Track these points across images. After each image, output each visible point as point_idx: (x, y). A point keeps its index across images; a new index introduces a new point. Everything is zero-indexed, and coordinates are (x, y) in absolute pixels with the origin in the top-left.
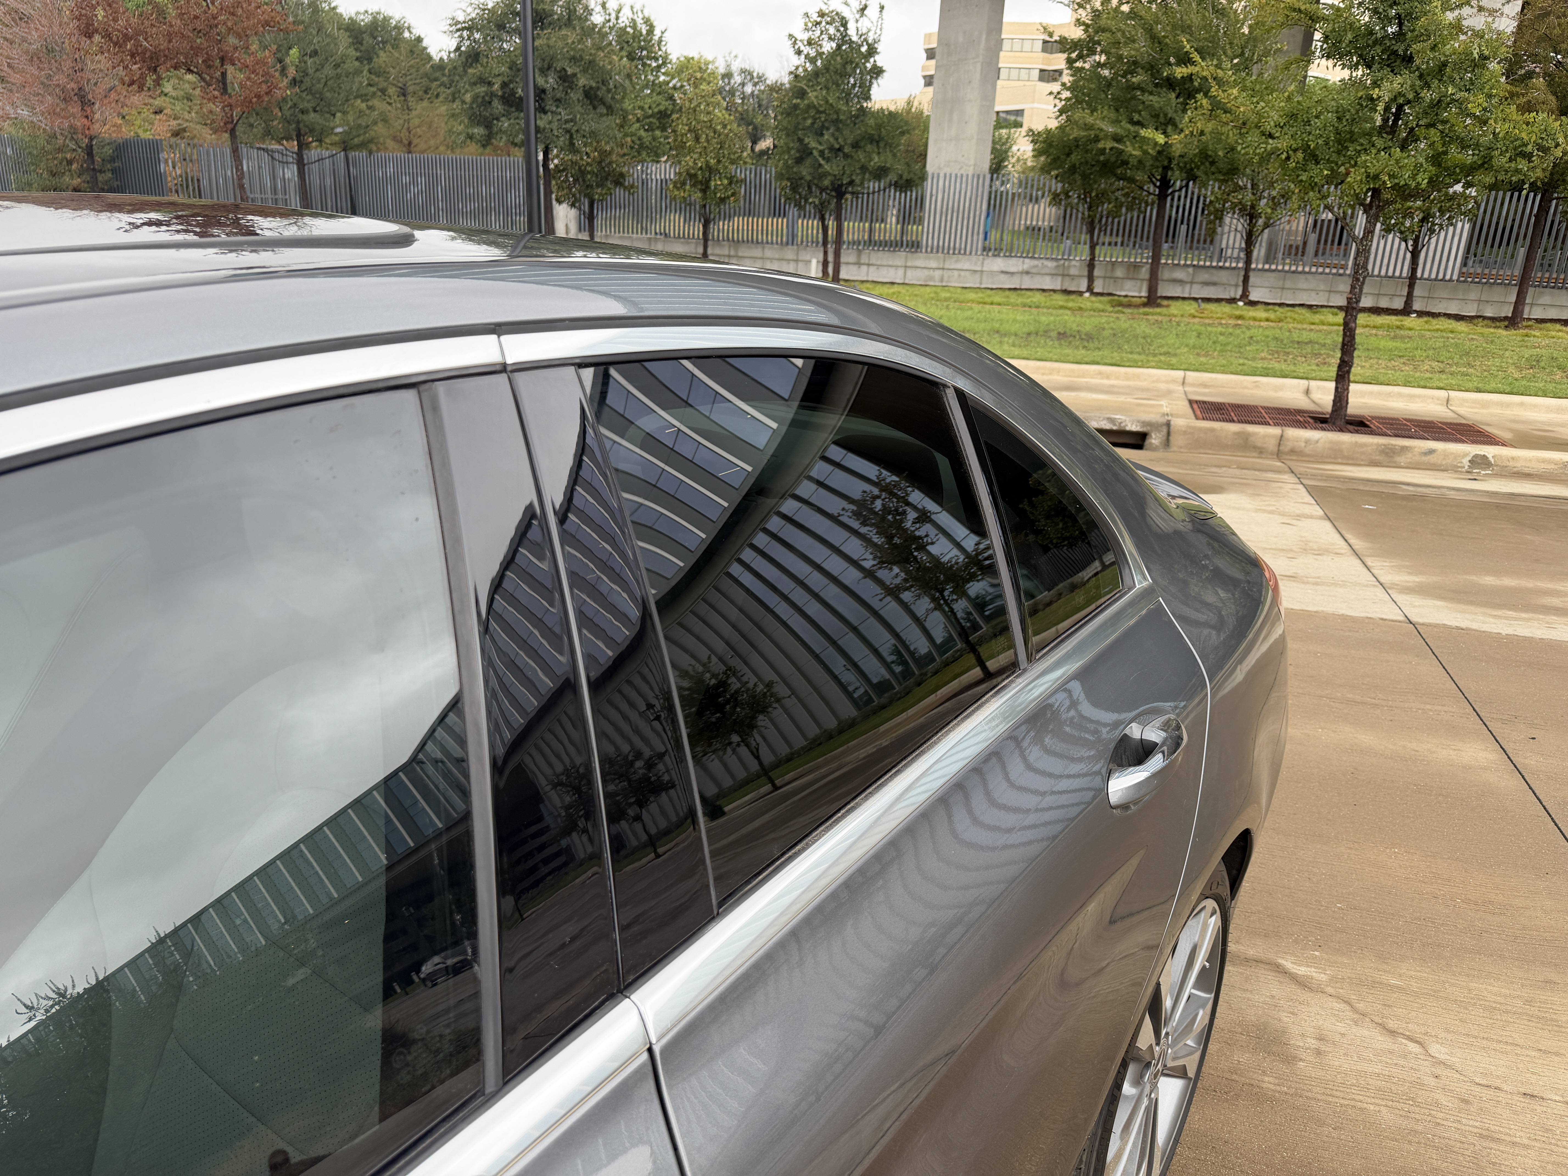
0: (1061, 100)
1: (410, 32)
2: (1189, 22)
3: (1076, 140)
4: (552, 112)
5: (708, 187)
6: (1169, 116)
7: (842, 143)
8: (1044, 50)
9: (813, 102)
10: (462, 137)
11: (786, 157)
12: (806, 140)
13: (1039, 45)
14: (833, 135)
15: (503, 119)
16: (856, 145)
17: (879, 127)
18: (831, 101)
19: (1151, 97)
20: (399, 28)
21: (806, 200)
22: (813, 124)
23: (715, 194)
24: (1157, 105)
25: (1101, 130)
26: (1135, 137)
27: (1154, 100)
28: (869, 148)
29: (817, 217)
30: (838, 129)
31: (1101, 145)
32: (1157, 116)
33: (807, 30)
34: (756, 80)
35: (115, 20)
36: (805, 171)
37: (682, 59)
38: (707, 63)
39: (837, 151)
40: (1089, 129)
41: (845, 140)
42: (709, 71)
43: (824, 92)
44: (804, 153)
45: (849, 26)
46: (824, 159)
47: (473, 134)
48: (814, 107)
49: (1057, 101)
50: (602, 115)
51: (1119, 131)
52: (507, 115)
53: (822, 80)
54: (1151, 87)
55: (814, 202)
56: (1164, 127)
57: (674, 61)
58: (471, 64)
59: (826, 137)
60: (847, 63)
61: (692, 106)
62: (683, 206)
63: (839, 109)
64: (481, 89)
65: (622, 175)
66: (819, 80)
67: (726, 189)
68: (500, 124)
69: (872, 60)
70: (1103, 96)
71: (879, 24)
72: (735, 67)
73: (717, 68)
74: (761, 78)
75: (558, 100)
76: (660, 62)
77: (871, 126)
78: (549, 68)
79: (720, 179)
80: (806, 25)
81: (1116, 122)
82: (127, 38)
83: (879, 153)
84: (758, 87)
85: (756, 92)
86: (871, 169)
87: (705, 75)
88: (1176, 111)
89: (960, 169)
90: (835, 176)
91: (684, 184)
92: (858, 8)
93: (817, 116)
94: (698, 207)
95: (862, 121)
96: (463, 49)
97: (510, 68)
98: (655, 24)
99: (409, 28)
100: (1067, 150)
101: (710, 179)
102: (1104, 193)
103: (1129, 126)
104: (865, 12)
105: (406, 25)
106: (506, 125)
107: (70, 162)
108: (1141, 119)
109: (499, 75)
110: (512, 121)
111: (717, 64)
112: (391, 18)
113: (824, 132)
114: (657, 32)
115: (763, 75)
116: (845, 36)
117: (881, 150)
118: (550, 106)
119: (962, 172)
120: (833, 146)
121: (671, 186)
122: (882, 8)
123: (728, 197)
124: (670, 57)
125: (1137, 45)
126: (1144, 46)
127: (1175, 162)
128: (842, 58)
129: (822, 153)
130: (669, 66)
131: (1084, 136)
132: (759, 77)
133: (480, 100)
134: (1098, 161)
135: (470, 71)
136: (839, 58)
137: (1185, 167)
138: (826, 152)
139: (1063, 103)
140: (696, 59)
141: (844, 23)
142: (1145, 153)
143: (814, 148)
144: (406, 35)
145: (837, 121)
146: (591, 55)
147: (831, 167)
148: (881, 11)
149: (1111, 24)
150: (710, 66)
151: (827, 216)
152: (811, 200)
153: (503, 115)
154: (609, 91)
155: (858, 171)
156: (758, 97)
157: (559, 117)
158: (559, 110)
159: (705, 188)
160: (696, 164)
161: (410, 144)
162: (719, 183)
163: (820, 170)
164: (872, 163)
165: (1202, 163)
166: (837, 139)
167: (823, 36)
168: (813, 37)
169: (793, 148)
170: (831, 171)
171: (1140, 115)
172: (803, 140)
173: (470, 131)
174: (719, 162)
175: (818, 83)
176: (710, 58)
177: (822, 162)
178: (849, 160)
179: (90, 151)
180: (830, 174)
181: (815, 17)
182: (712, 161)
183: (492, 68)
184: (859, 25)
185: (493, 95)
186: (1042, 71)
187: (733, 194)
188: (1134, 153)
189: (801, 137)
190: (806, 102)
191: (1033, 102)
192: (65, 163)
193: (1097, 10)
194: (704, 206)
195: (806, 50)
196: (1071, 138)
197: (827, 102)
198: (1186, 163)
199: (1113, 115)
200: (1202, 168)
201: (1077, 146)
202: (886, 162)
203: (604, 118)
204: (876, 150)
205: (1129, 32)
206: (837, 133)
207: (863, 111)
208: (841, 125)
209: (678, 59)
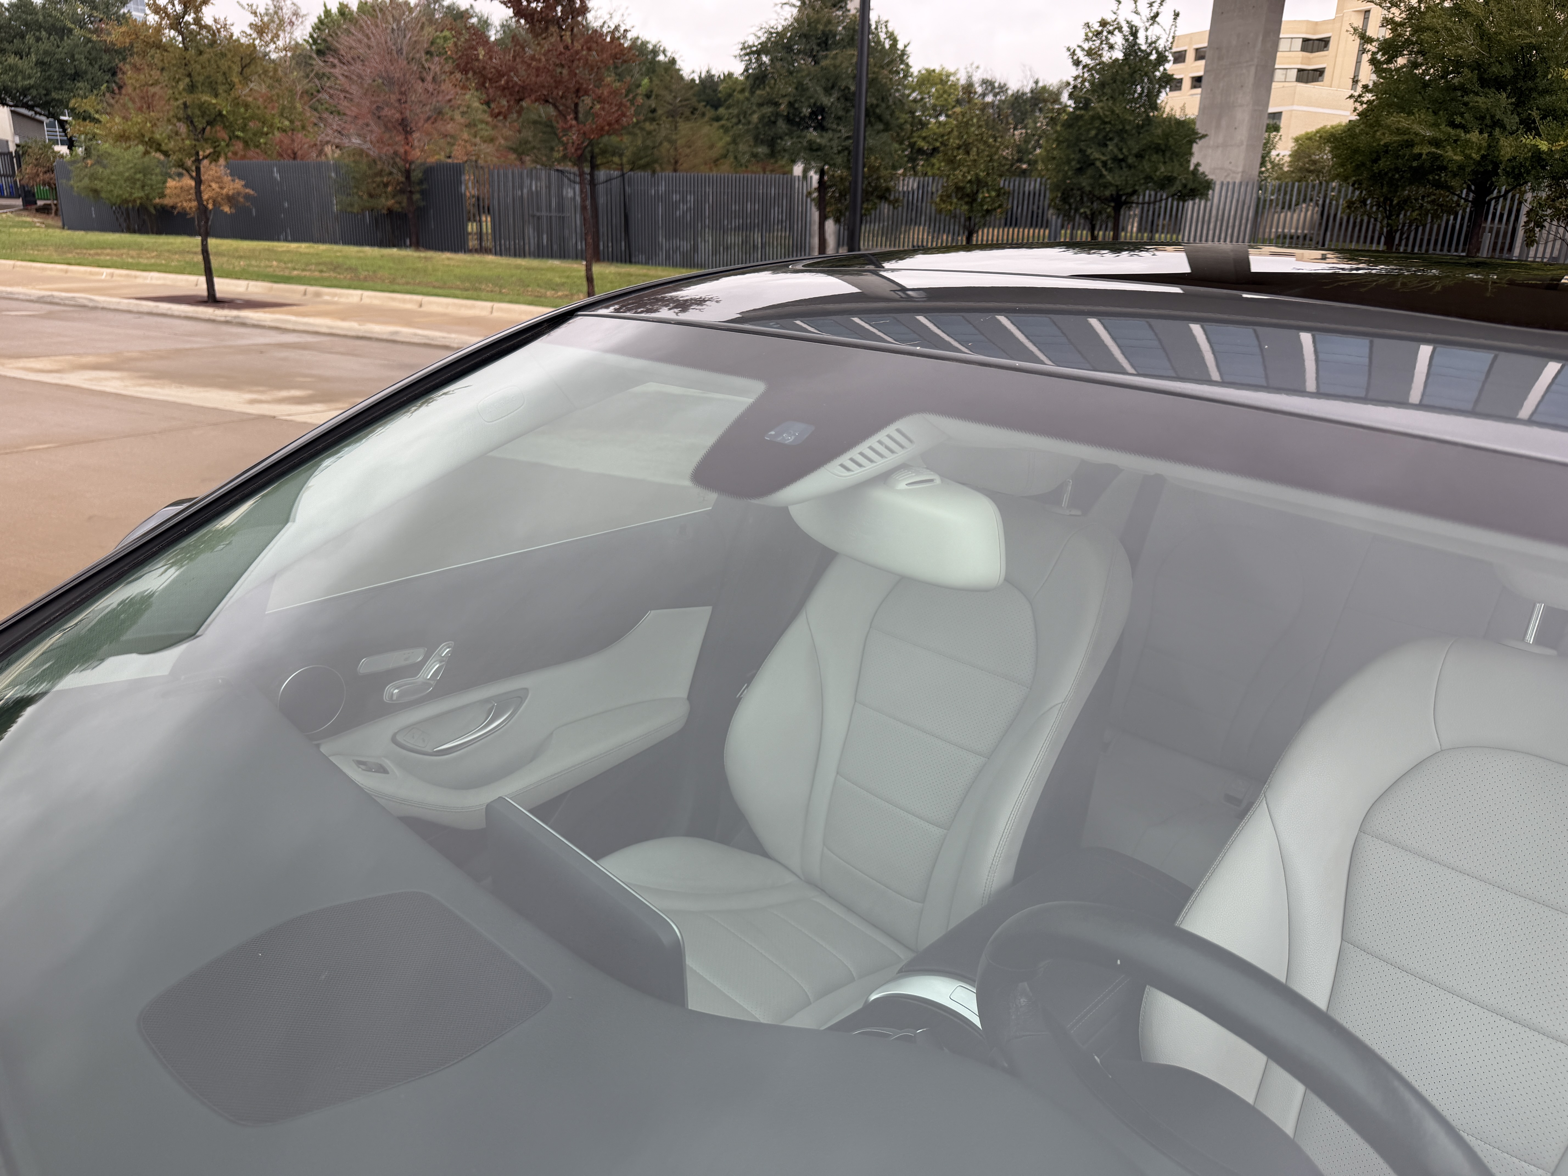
0: (1362, 103)
1: (666, 56)
2: (1527, 17)
3: (1386, 145)
4: (833, 130)
5: (975, 200)
6: (1497, 117)
7: (1126, 153)
8: (1304, 49)
9: (1098, 113)
10: (747, 157)
11: (1066, 168)
12: (1089, 151)
13: (1298, 44)
14: (1117, 145)
15: (787, 138)
16: (1140, 156)
17: (1166, 136)
18: (1117, 112)
19: (1478, 99)
20: (655, 52)
21: (1077, 210)
22: (1097, 135)
23: (982, 206)
24: (1483, 106)
25: (1417, 134)
26: (1455, 141)
27: (1481, 101)
28: (1155, 157)
29: (1087, 227)
30: (1122, 140)
31: (1416, 150)
32: (1483, 118)
33: (1087, 39)
34: (997, 90)
35: (491, 58)
36: (1085, 182)
37: (923, 72)
38: (948, 75)
39: (1120, 161)
40: (1401, 134)
41: (1129, 150)
42: (949, 83)
43: (1110, 103)
44: (1085, 165)
45: (1139, 35)
46: (1106, 170)
47: (757, 153)
48: (1099, 118)
49: (1358, 105)
50: (878, 132)
51: (1438, 135)
52: (790, 134)
53: (1108, 90)
54: (1477, 87)
55: (1085, 212)
56: (1489, 130)
57: (916, 74)
58: (759, 86)
59: (1110, 147)
60: (1135, 72)
61: (965, 120)
62: (947, 218)
63: (1125, 120)
64: (768, 110)
65: (888, 190)
66: (1105, 91)
67: (993, 201)
68: (783, 143)
69: (1161, 69)
70: (1419, 98)
71: (1172, 31)
72: (977, 78)
73: (958, 80)
74: (1003, 88)
75: (839, 118)
76: (901, 75)
77: (1158, 136)
78: (833, 87)
79: (988, 191)
80: (1086, 35)
81: (1436, 125)
82: (501, 75)
83: (1165, 163)
84: (998, 97)
85: (997, 102)
86: (1156, 179)
87: (946, 87)
88: (1505, 113)
89: (1226, 176)
90: (1117, 186)
91: (949, 196)
92: (1149, 16)
93: (1102, 127)
94: (962, 220)
95: (1147, 131)
96: (750, 71)
97: (796, 88)
98: (898, 38)
99: (664, 52)
100: (1375, 155)
101: (977, 191)
102: (1407, 200)
103: (1449, 129)
104: (1157, 19)
105: (662, 49)
106: (789, 143)
107: (386, 185)
108: (1463, 122)
109: (785, 96)
110: (794, 140)
111: (958, 76)
112: (648, 42)
113: (1108, 143)
114: (900, 46)
115: (1005, 85)
116: (1134, 46)
117: (1167, 160)
118: (830, 123)
119: (1228, 179)
120: (1116, 156)
121: (938, 200)
122: (1177, 15)
123: (995, 209)
124: (911, 70)
125: (1465, 44)
126: (1472, 44)
127: (1502, 167)
128: (1130, 68)
129: (1105, 164)
130: (910, 79)
131: (1395, 142)
132: (1000, 87)
133: (766, 120)
134: (1411, 167)
135: (758, 92)
136: (1127, 68)
137: (1513, 171)
138: (1109, 162)
139: (1365, 106)
140: (937, 71)
141: (1134, 33)
142: (1468, 157)
143: (1096, 159)
144: (661, 58)
145: (1121, 133)
146: (874, 73)
147: (1113, 178)
148: (1175, 19)
149: (1437, 23)
150: (952, 78)
151: (1098, 227)
152: (1082, 210)
153: (786, 134)
154: (888, 107)
155: (1142, 181)
156: (998, 107)
157: (839, 135)
158: (840, 128)
159: (971, 199)
160: (966, 177)
161: (676, 162)
162: (987, 195)
163: (1101, 181)
164: (1158, 173)
165: (1533, 168)
166: (1121, 150)
167: (1104, 46)
168: (1093, 47)
169: (1073, 159)
170: (1113, 182)
171: (1462, 117)
172: (1085, 151)
173: (755, 150)
174: (988, 174)
175: (1104, 94)
176: (952, 70)
177: (1105, 172)
178: (1133, 171)
179: (407, 173)
180: (1111, 184)
181: (1096, 27)
182: (981, 174)
183: (779, 89)
184: (1149, 33)
185: (777, 115)
186: (1300, 70)
187: (1000, 206)
188: (1455, 157)
189: (1083, 148)
190: (1091, 113)
191: (1293, 104)
192: (382, 186)
193: (1413, 8)
194: (970, 218)
195: (1086, 60)
196: (1382, 143)
197: (1113, 112)
198: (1513, 168)
199: (1431, 118)
200: (1533, 172)
201: (1386, 152)
202: (1172, 172)
203: (881, 135)
204: (1162, 159)
205: (1457, 30)
206: (1121, 144)
207: (1148, 120)
208: (1125, 136)
209: (919, 71)
